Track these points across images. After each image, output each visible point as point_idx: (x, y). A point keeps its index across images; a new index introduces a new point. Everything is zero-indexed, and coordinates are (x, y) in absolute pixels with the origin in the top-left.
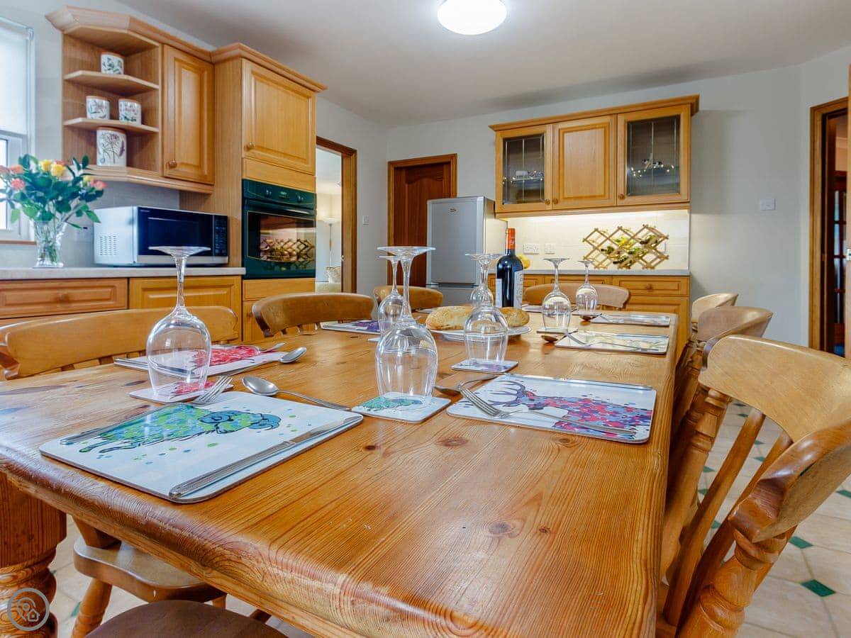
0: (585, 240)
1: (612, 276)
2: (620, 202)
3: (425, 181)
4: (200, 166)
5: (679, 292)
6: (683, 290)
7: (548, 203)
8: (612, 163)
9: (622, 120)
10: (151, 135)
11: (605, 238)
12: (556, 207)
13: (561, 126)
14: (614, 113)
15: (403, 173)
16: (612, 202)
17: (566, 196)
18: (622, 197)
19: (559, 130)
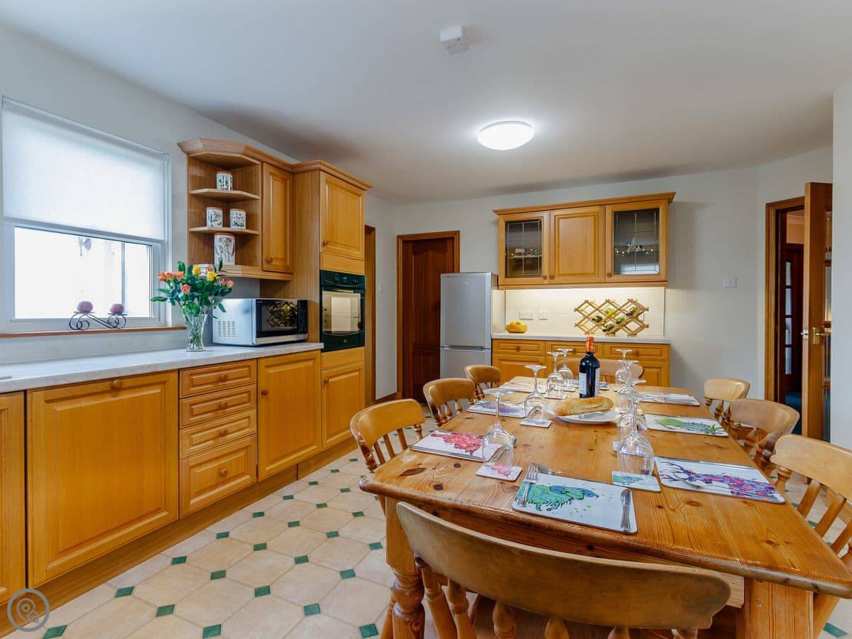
0: (576, 310)
1: (604, 342)
2: (608, 279)
3: (430, 253)
4: (284, 260)
5: (662, 357)
6: (665, 356)
7: (545, 278)
8: (601, 246)
9: (609, 211)
10: (253, 236)
11: (593, 309)
12: (552, 281)
13: (556, 212)
14: (602, 204)
15: (410, 245)
16: (601, 278)
17: (561, 273)
18: (610, 275)
19: (555, 216)
